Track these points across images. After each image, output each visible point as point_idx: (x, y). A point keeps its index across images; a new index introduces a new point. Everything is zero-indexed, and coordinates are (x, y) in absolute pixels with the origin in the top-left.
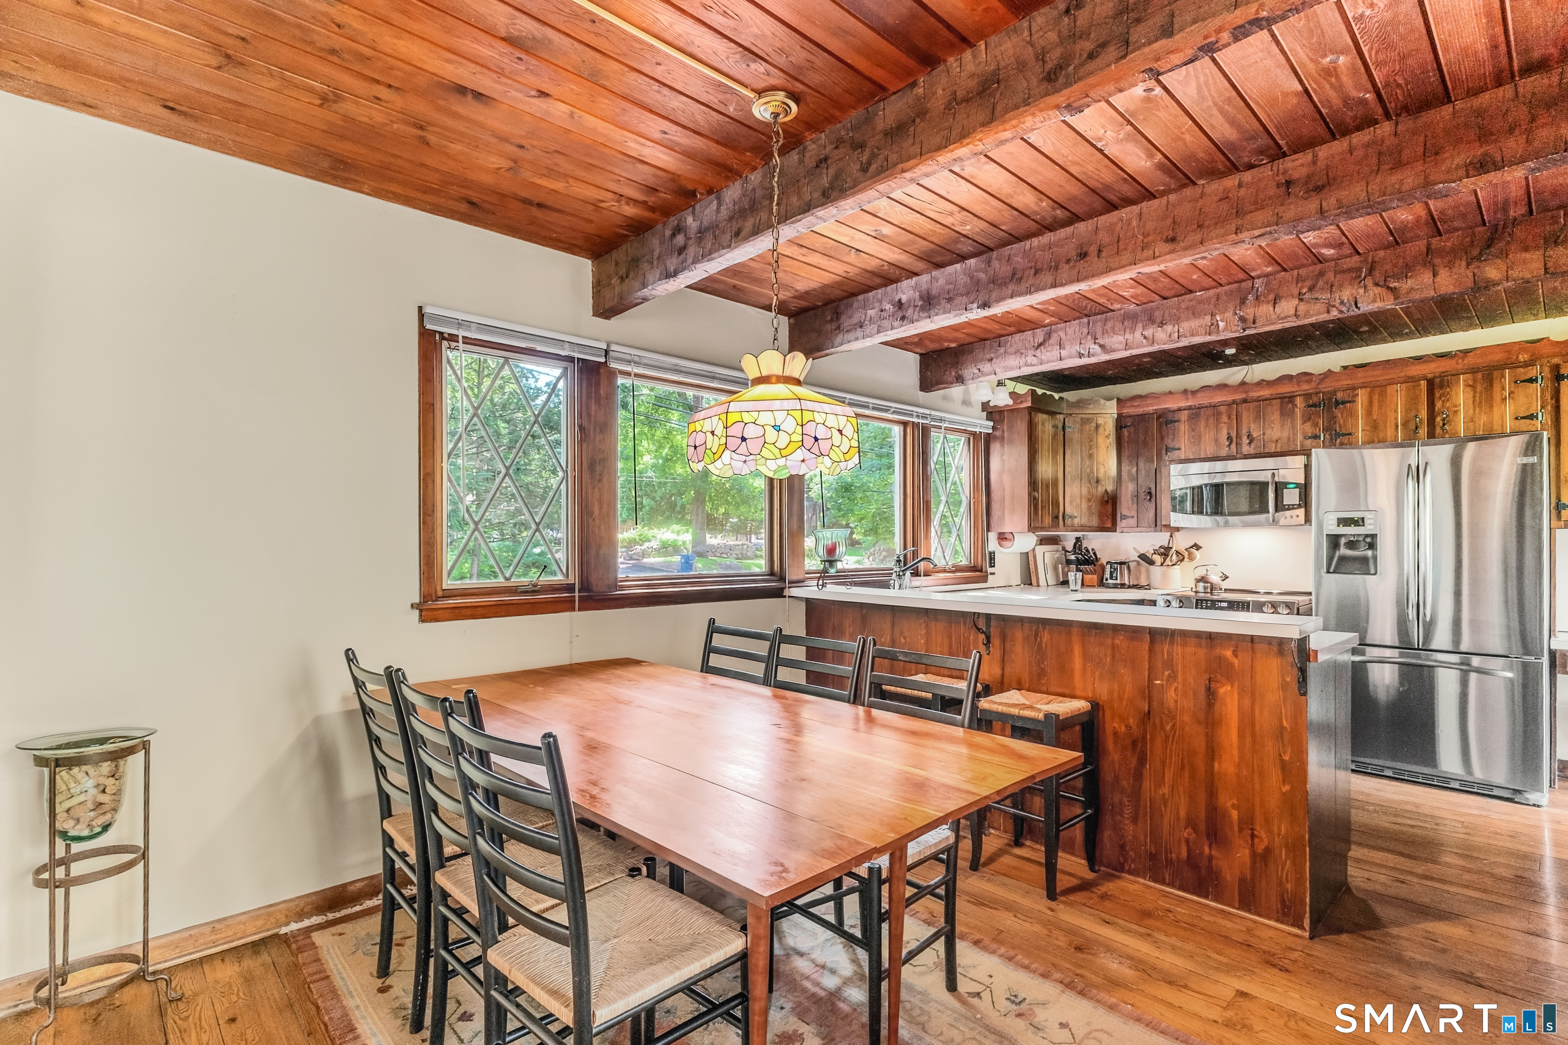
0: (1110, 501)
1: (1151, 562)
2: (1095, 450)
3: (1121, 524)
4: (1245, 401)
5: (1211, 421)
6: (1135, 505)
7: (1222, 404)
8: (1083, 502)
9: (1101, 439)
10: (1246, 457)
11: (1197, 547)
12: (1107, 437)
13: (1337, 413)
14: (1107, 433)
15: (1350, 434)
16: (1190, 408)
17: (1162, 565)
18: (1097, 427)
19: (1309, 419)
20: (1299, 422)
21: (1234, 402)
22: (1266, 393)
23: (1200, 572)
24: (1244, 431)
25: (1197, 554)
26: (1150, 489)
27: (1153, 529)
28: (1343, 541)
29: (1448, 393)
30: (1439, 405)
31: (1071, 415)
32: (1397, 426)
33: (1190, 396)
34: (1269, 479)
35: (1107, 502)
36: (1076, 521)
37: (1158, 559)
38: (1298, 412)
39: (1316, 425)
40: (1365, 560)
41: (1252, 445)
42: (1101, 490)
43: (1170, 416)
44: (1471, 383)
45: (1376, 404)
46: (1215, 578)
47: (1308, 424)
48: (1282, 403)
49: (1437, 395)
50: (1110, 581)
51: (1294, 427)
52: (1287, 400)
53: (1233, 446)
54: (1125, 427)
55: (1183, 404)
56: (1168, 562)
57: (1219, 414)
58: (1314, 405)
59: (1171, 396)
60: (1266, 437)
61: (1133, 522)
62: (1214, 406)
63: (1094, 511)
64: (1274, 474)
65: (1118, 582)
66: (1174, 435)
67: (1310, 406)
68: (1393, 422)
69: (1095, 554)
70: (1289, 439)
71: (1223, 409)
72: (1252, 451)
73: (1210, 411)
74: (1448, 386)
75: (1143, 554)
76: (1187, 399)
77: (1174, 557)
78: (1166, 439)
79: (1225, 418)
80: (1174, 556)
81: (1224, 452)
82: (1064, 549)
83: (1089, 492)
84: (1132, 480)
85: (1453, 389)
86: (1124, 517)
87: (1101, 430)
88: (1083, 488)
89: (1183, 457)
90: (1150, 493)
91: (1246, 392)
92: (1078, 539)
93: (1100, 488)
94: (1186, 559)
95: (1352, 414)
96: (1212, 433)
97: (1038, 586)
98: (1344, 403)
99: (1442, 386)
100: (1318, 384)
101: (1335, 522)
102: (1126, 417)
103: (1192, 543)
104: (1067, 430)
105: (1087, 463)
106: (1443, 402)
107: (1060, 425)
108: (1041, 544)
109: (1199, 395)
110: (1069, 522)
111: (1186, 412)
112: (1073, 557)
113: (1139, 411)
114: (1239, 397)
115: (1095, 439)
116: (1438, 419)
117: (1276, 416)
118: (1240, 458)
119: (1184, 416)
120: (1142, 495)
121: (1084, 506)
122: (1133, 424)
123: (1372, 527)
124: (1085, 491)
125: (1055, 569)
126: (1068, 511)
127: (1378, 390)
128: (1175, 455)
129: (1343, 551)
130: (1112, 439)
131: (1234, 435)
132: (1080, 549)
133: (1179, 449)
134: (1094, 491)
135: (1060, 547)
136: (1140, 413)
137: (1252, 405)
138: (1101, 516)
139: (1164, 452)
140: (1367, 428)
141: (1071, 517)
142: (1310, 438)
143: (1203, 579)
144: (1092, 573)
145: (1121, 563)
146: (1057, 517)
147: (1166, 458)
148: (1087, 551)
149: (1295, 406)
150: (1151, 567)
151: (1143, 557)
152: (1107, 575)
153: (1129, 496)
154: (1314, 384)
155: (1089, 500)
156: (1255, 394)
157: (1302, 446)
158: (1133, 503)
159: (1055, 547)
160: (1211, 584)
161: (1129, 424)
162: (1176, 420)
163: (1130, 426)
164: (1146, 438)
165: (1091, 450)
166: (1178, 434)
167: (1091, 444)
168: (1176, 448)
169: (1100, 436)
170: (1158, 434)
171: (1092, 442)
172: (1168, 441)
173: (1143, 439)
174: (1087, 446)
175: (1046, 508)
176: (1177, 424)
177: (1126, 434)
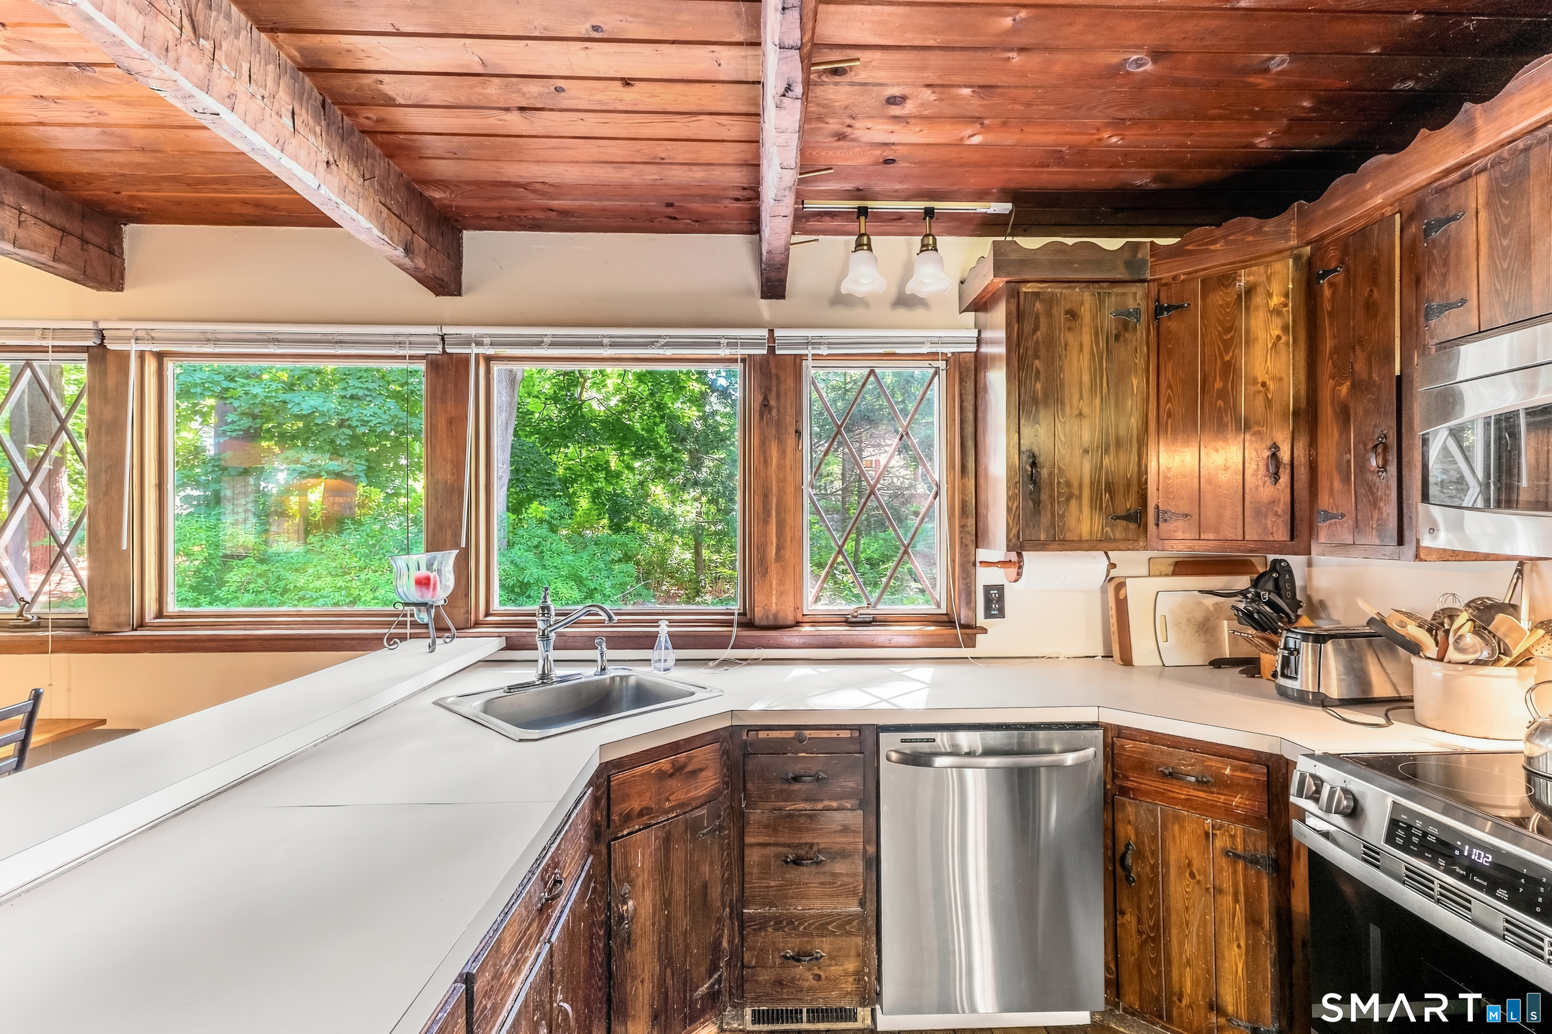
1: (1410, 646)
2: (1240, 350)
9: (1258, 319)
12: (1277, 312)
14: (1275, 300)
17: (1440, 658)
18: (1247, 292)
26: (1386, 435)
27: (1392, 548)
37: (1425, 639)
43: (1436, 211)
54: (1326, 274)
66: (1447, 261)
78: (1426, 278)
87: (1258, 299)
89: (1473, 325)
102: (1326, 248)
105: (1218, 385)
111: (1483, 179)
115: (1241, 322)
119: (1477, 192)
122: (1342, 262)
128: (1449, 323)
130: (1292, 315)
133: (1461, 303)
136: (1351, 226)
139: (1422, 323)
147: (1428, 337)
152: (1278, 663)
161: (1332, 267)
162: (1452, 214)
163: (1335, 270)
164: (1371, 291)
165: (1227, 353)
166: (1458, 256)
167: (1229, 336)
168: (1452, 301)
169: (1253, 315)
170: (1405, 272)
171: (1232, 334)
172: (1430, 286)
173: (1366, 294)
174: (1219, 346)
175: (1080, 497)
176: (1453, 224)
177: (1327, 293)
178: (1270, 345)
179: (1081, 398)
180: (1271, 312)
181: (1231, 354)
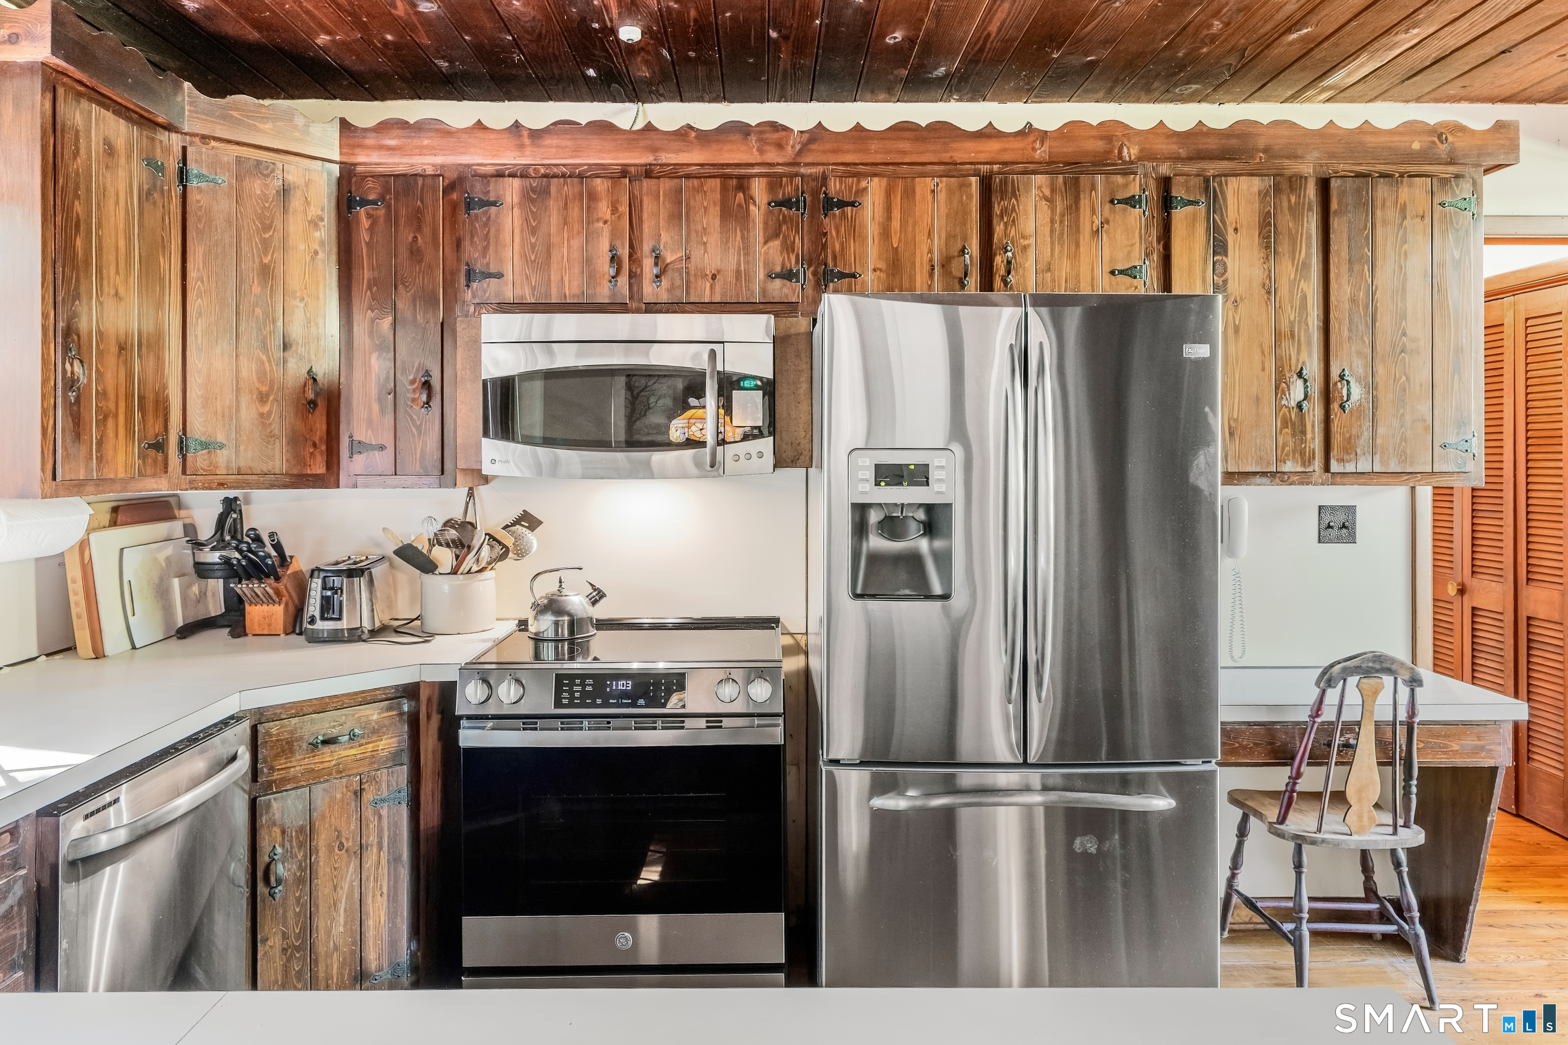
0: (321, 404)
1: (427, 566)
2: (278, 255)
3: (351, 465)
4: (648, 172)
5: (574, 212)
6: (389, 419)
7: (600, 171)
8: (244, 400)
9: (296, 226)
10: (652, 308)
11: (529, 520)
12: (314, 224)
13: (828, 223)
14: (313, 212)
15: (853, 276)
16: (522, 173)
17: (454, 572)
18: (285, 191)
19: (776, 235)
20: (758, 232)
21: (624, 172)
22: (693, 156)
23: (546, 587)
24: (647, 247)
25: (532, 539)
26: (427, 374)
27: (434, 480)
28: (874, 517)
29: (1013, 210)
30: (999, 229)
31: (205, 138)
32: (933, 268)
33: (527, 141)
34: (703, 363)
35: (313, 404)
36: (222, 458)
37: (444, 557)
38: (757, 213)
39: (788, 247)
40: (914, 561)
41: (665, 282)
42: (296, 370)
43: (477, 191)
44: (1047, 193)
45: (896, 215)
46: (577, 602)
47: (776, 244)
48: (724, 189)
49: (997, 210)
50: (320, 625)
51: (746, 249)
52: (734, 182)
53: (623, 280)
54: (364, 203)
55: (511, 158)
56: (469, 562)
57: (593, 197)
58: (786, 203)
59: (480, 134)
60: (692, 266)
61: (383, 461)
62: (581, 176)
63: (276, 428)
64: (713, 353)
65: (344, 624)
66: (487, 237)
67: (779, 204)
68: (926, 258)
69: (278, 547)
70: (738, 272)
71: (600, 185)
72: (664, 297)
73: (570, 188)
74: (1014, 195)
75: (409, 547)
76: (521, 147)
77: (485, 553)
78: (466, 244)
79: (604, 209)
80: (486, 548)
81: (603, 293)
82: (190, 530)
83: (262, 375)
84: (381, 348)
85: (1022, 199)
86: (357, 447)
87: (296, 203)
88: (244, 361)
89: (509, 295)
90: (427, 385)
91: (654, 150)
92: (230, 505)
93: (292, 364)
94: (511, 555)
95: (855, 230)
96: (576, 243)
97: (99, 654)
98: (842, 204)
99: (1003, 194)
100: (800, 152)
101: (870, 474)
102: (364, 177)
103: (517, 512)
104: (193, 184)
105: (256, 289)
106: (1006, 224)
107: (173, 165)
108: (114, 523)
109: (549, 141)
110: (198, 459)
111: (516, 183)
112: (214, 557)
113: (399, 163)
114: (638, 158)
115: (278, 223)
116: (998, 260)
117: (713, 219)
118: (638, 311)
119: (511, 190)
120: (407, 390)
121: (248, 412)
122: (382, 198)
123: (942, 488)
124: (248, 370)
125: (162, 592)
126: (198, 427)
127: (900, 184)
128: (489, 289)
129: (876, 542)
130: (326, 231)
131: (624, 252)
132: (235, 533)
133: (499, 275)
134: (278, 373)
135: (177, 528)
136: (401, 169)
137: (666, 185)
138: (297, 441)
139: (463, 280)
140: (882, 265)
141: (205, 445)
142: (778, 276)
143: (552, 606)
144: (270, 600)
145: (351, 573)
146: (160, 446)
147: (468, 295)
148: (258, 539)
149: (750, 198)
150: (428, 578)
151: (408, 554)
152: (314, 607)
153: (374, 391)
154: (789, 153)
155: (263, 398)
156: (669, 158)
157: (764, 291)
158: (382, 411)
159: (160, 529)
160: (569, 614)
161: (372, 197)
162: (492, 199)
163: (374, 203)
164: (415, 237)
165: (266, 254)
166: (497, 237)
167: (267, 236)
168: (492, 271)
169: (291, 219)
170: (446, 231)
171: (271, 233)
172: (471, 252)
173: (410, 239)
174: (256, 243)
175: (116, 416)
176: (493, 210)
177: (365, 223)
178: (308, 259)
179: (117, 272)
180: (310, 222)
181: (269, 257)
